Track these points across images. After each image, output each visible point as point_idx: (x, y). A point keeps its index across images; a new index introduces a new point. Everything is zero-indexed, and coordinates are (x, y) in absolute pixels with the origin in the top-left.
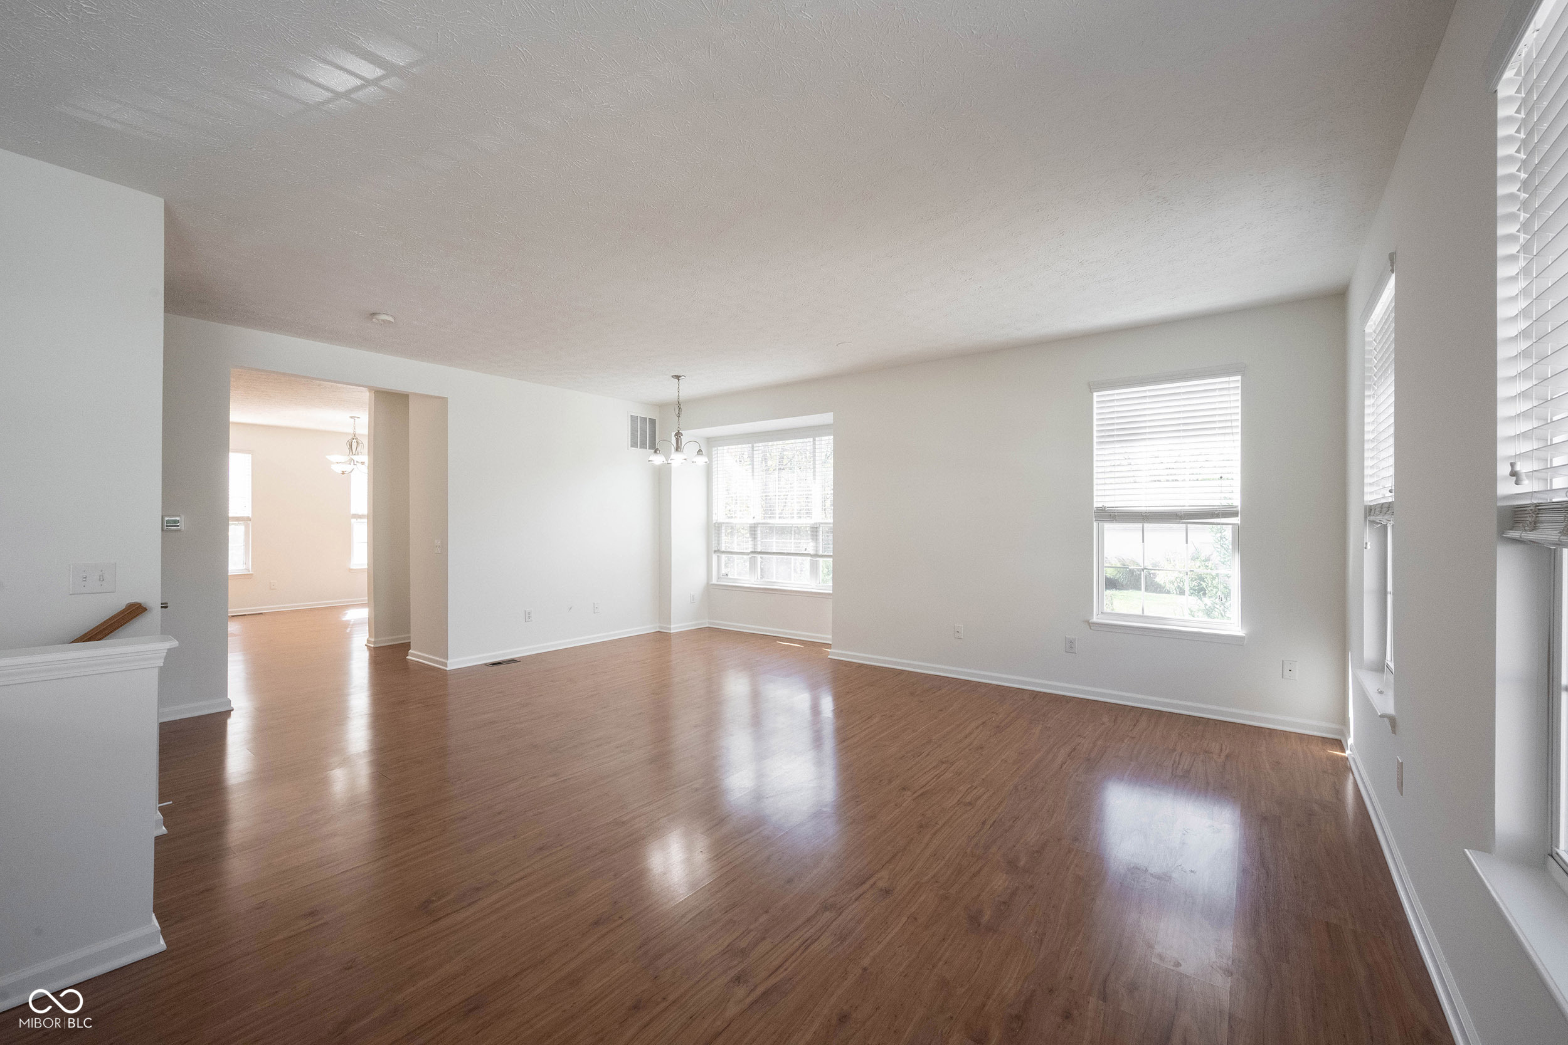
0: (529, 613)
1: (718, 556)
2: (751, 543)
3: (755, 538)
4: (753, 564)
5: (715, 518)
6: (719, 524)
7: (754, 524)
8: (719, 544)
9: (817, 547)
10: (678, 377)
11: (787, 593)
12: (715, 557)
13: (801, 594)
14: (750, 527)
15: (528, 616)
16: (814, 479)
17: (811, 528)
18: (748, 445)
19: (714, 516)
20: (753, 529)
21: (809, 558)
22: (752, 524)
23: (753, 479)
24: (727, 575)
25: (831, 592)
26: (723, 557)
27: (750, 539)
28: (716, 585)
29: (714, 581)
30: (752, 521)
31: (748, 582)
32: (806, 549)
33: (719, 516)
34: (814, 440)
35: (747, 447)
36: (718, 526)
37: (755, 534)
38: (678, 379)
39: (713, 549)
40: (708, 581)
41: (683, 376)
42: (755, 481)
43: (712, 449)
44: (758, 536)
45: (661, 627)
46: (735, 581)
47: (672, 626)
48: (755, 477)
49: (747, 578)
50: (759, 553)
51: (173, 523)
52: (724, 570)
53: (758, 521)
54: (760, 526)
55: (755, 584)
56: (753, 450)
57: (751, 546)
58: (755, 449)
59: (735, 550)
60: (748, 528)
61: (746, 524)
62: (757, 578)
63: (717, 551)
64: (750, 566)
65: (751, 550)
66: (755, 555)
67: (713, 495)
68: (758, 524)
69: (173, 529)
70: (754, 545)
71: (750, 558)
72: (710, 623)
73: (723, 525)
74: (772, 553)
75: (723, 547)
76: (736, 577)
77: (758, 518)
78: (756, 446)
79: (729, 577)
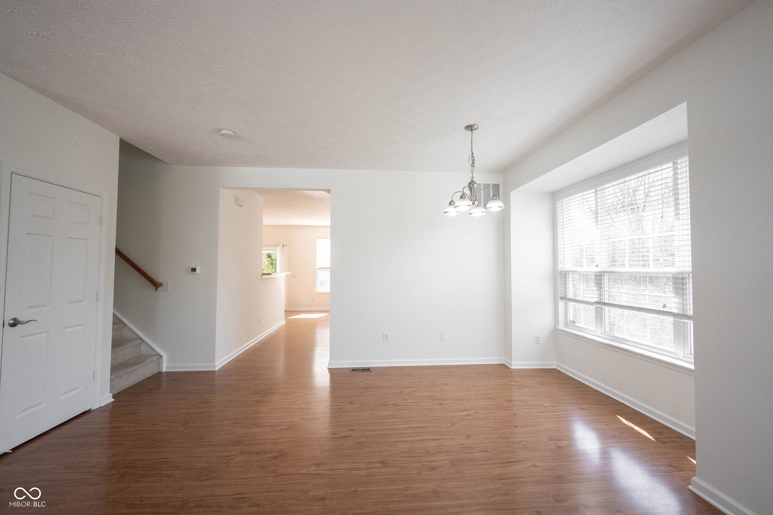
0: (387, 336)
1: (565, 303)
2: (596, 292)
3: (601, 288)
4: (599, 317)
5: (560, 267)
6: (565, 272)
7: (600, 272)
8: (565, 292)
9: (683, 305)
10: (470, 128)
11: (632, 355)
12: (561, 304)
13: (635, 356)
14: (596, 276)
15: (386, 338)
16: (677, 214)
17: (674, 278)
18: (591, 191)
19: (559, 264)
20: (599, 278)
21: (671, 319)
22: (596, 273)
23: (597, 224)
24: (574, 322)
25: (692, 367)
26: (571, 305)
27: (595, 289)
28: (563, 331)
29: (561, 327)
30: (597, 269)
31: (594, 333)
32: (664, 306)
33: (566, 264)
34: (675, 163)
35: (589, 194)
36: (564, 275)
37: (601, 284)
38: (472, 130)
39: (559, 296)
40: (555, 327)
41: (475, 125)
42: (599, 227)
43: (558, 202)
44: (605, 286)
45: (506, 361)
46: (581, 329)
47: (513, 363)
48: (599, 223)
49: (594, 329)
50: (605, 304)
51: (194, 270)
52: (571, 318)
53: (603, 270)
54: (607, 274)
55: (599, 337)
56: (596, 195)
57: (596, 296)
58: (598, 193)
59: (581, 298)
60: (594, 277)
61: (591, 272)
62: (604, 331)
63: (564, 298)
64: (596, 317)
65: (596, 300)
66: (601, 306)
67: (559, 245)
68: (604, 272)
69: (194, 273)
70: (601, 295)
71: (596, 308)
72: (557, 365)
73: (570, 273)
74: (621, 305)
75: (570, 295)
76: (582, 325)
77: (604, 265)
78: (598, 189)
79: (577, 325)
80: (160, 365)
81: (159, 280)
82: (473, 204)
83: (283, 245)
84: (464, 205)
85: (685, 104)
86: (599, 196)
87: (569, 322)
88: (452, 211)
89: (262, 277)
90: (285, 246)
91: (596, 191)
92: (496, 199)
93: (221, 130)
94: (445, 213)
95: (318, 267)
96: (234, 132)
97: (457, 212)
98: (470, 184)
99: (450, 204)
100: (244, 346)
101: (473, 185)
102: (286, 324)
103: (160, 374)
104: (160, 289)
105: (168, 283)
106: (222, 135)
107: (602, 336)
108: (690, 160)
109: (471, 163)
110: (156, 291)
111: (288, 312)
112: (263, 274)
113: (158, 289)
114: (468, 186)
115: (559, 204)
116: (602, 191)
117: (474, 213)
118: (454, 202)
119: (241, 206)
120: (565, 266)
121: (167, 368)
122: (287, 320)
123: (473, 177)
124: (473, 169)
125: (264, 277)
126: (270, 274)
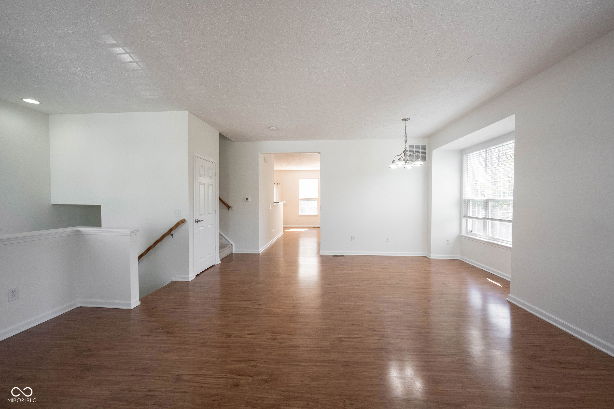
0: (353, 238)
1: (467, 219)
2: (484, 212)
3: (487, 209)
4: (485, 226)
5: (465, 197)
6: (468, 200)
7: (486, 200)
8: (467, 212)
10: (405, 120)
12: (464, 220)
14: (484, 202)
15: (353, 239)
19: (463, 195)
20: (486, 203)
22: (484, 200)
24: (471, 231)
26: (470, 220)
27: (484, 210)
28: (465, 236)
29: (464, 234)
30: (485, 198)
31: (482, 237)
33: (469, 194)
34: (510, 143)
36: (467, 202)
37: (486, 207)
38: (406, 121)
39: (463, 215)
40: (460, 234)
41: (408, 118)
42: (487, 172)
43: (464, 156)
44: (489, 208)
45: (427, 255)
46: (475, 235)
47: (431, 255)
48: (487, 170)
49: (482, 234)
50: (488, 219)
51: (247, 199)
52: (470, 229)
53: (489, 198)
54: (491, 201)
55: (485, 238)
56: (486, 153)
57: (484, 214)
58: (487, 152)
59: (476, 216)
60: (483, 203)
61: (482, 200)
62: (487, 235)
63: (466, 217)
64: (483, 228)
65: (484, 217)
66: (486, 220)
67: (464, 183)
68: (489, 200)
69: (247, 201)
70: (486, 214)
71: (483, 222)
72: (461, 258)
73: (470, 201)
74: (496, 219)
75: (470, 215)
76: (476, 233)
77: (489, 196)
78: (488, 149)
79: (473, 232)
80: (232, 249)
81: (230, 205)
82: (406, 163)
83: (278, 184)
84: (400, 164)
85: (514, 115)
86: (487, 154)
87: (468, 231)
88: (393, 166)
89: (274, 204)
90: (279, 184)
91: (486, 150)
92: (419, 160)
93: (270, 127)
94: (390, 167)
95: (300, 198)
96: (276, 127)
97: (396, 167)
98: (404, 151)
99: (393, 162)
100: (267, 244)
101: (406, 152)
102: (284, 234)
103: (232, 254)
104: (230, 209)
105: (234, 206)
106: (271, 129)
107: (486, 238)
108: (515, 142)
109: (405, 139)
110: (228, 211)
111: (285, 228)
112: (274, 202)
113: (229, 210)
114: (403, 152)
115: (465, 157)
116: (490, 150)
117: (407, 167)
118: (395, 161)
119: (266, 162)
120: (468, 196)
121: (235, 251)
122: (284, 232)
123: (406, 147)
124: (406, 143)
125: (275, 204)
126: (278, 202)
